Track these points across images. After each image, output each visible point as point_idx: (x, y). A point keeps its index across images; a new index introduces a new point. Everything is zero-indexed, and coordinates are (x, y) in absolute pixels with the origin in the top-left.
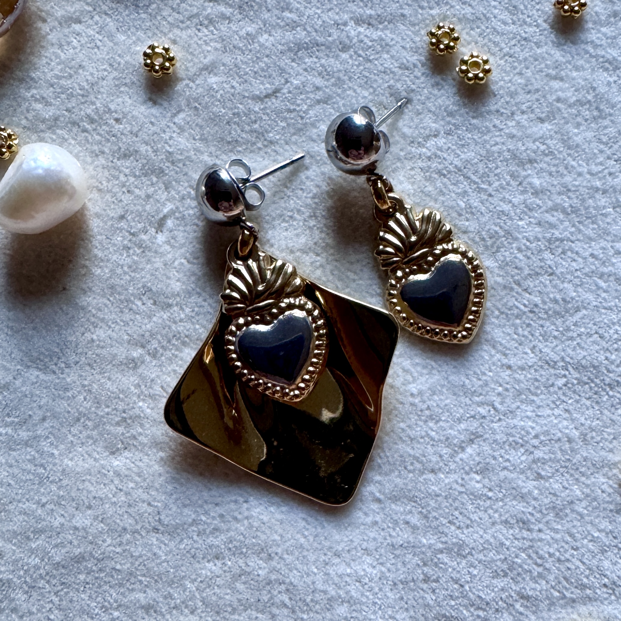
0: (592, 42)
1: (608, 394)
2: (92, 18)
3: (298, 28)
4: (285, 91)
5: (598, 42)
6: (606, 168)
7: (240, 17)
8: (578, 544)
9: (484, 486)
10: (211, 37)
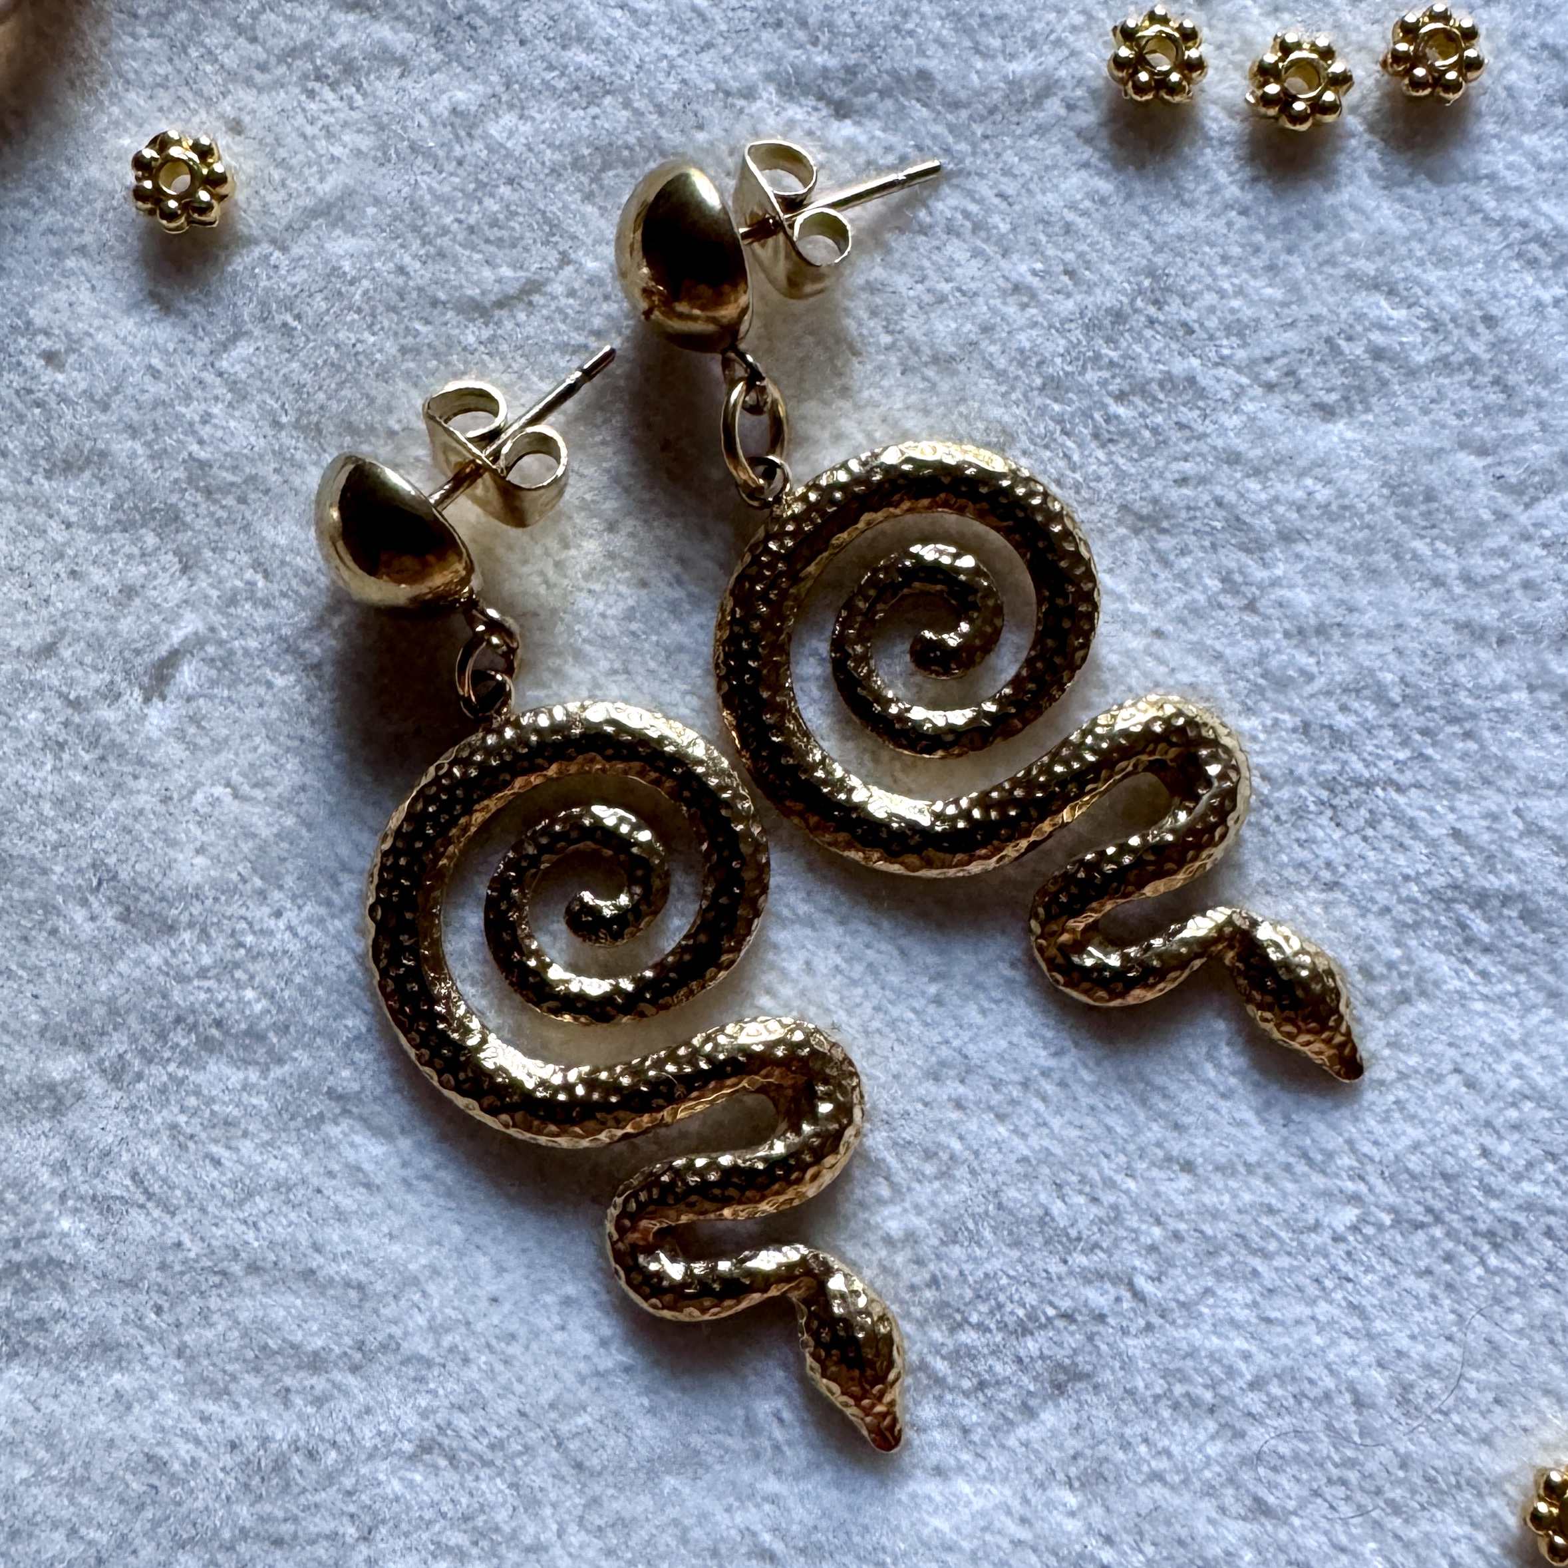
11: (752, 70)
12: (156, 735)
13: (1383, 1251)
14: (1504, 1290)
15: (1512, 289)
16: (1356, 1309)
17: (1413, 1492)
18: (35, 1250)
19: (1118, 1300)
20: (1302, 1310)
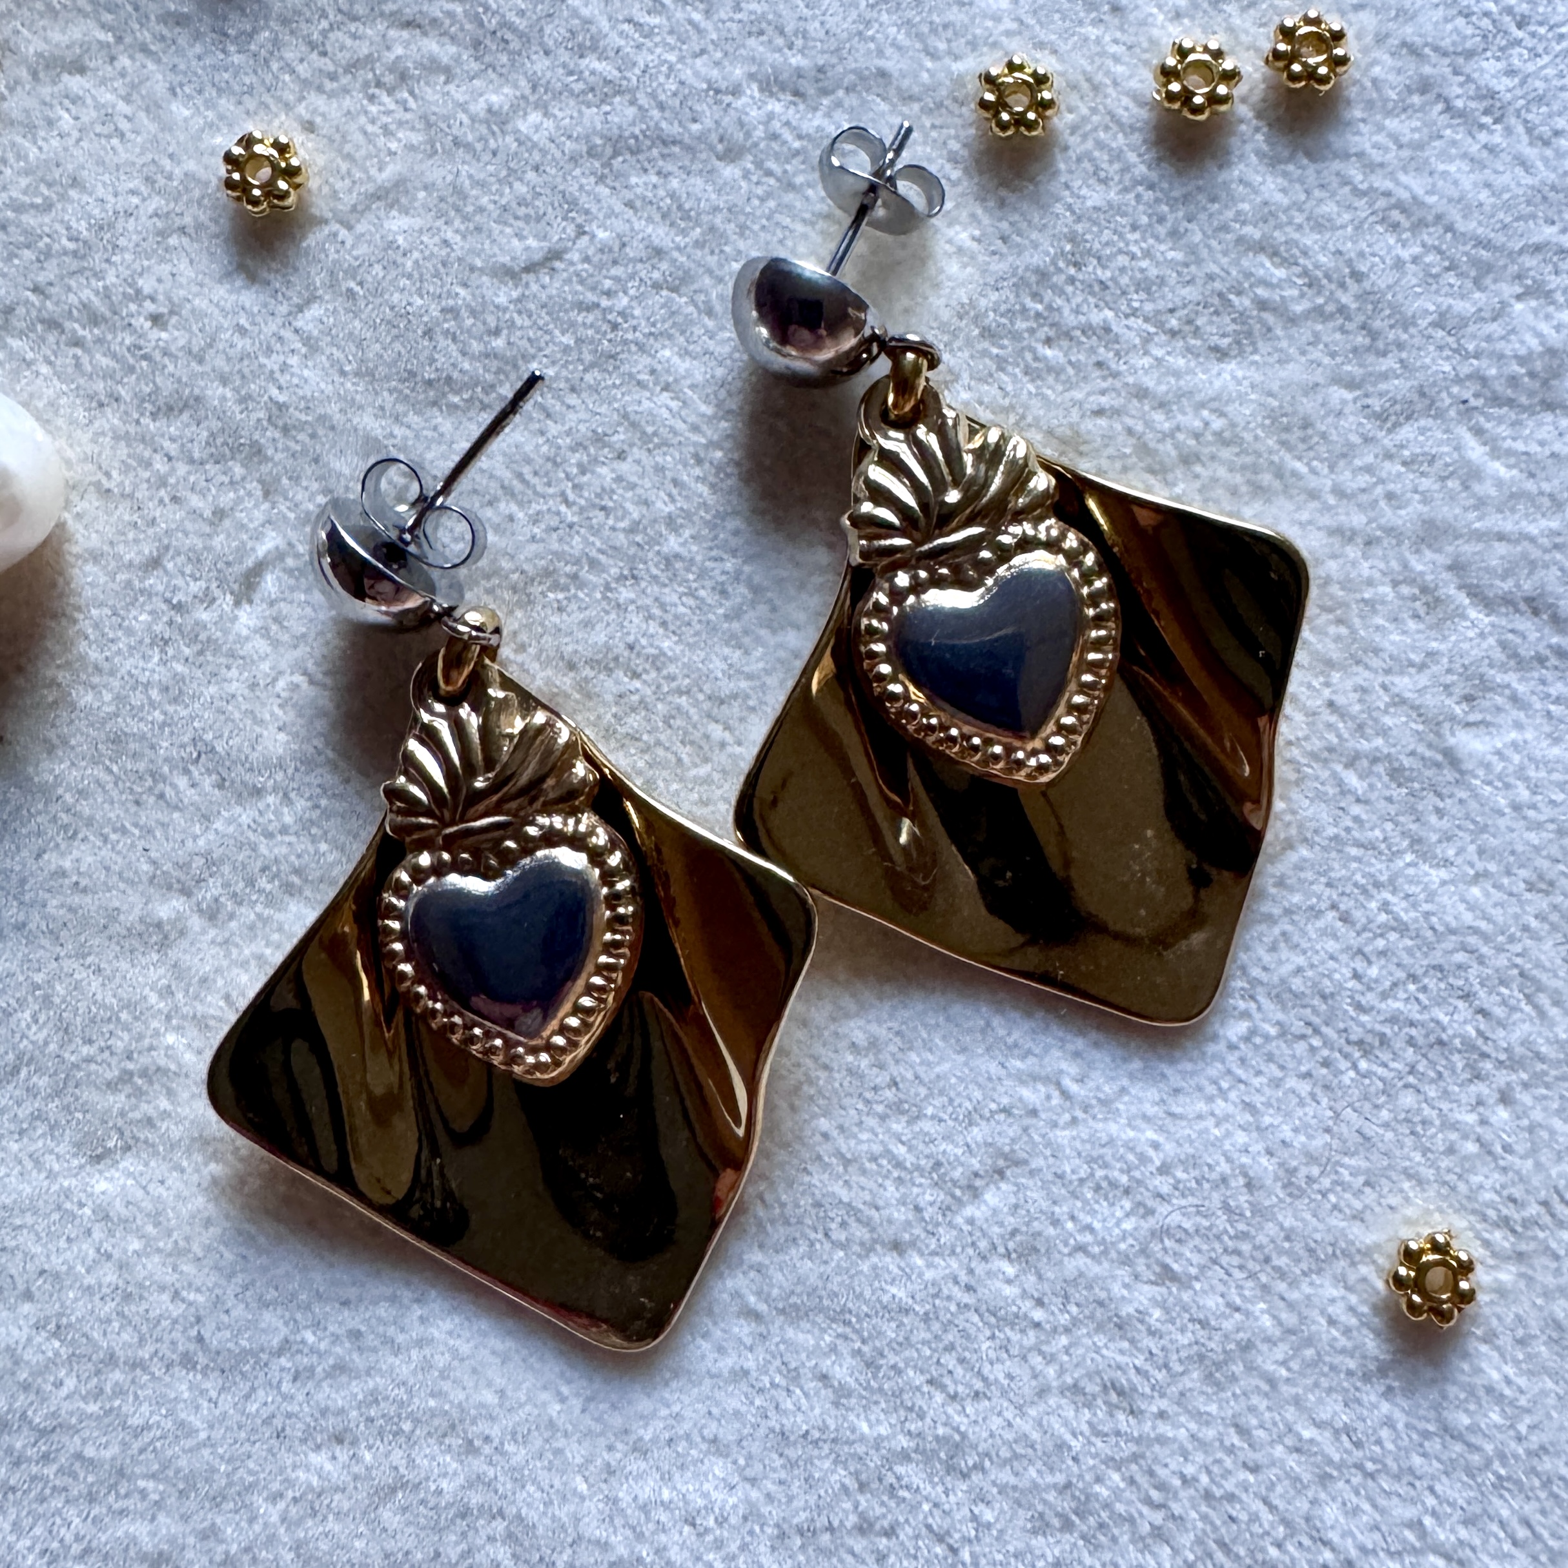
0: (1360, 155)
1: (1355, 1066)
2: (113, 59)
3: (617, 99)
4: (575, 256)
5: (1376, 156)
6: (1381, 481)
7: (475, 66)
8: (1258, 1457)
9: (1024, 1294)
10: (400, 115)
11: (738, 72)
12: (245, 632)
13: (1270, 1058)
14: (1373, 1089)
15: (1376, 248)
16: (1249, 1107)
17: (1298, 1260)
18: (144, 1060)
19: (1048, 1097)
20: (1201, 1106)
